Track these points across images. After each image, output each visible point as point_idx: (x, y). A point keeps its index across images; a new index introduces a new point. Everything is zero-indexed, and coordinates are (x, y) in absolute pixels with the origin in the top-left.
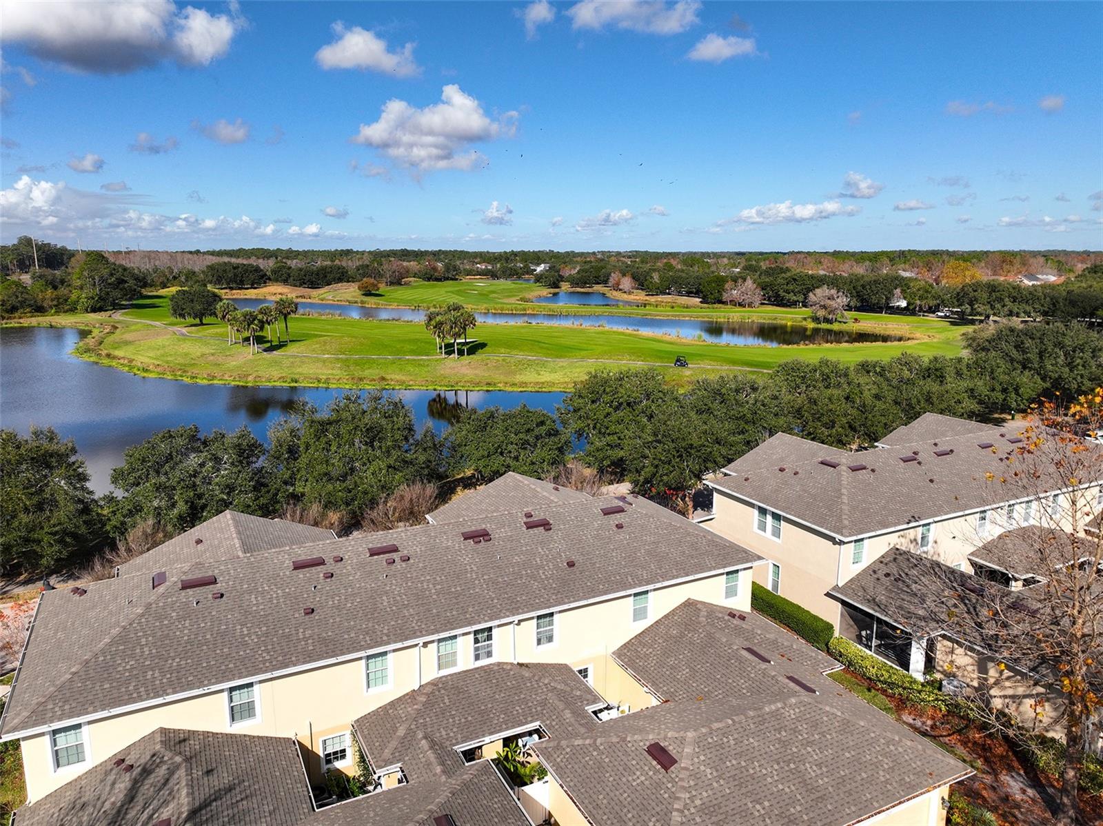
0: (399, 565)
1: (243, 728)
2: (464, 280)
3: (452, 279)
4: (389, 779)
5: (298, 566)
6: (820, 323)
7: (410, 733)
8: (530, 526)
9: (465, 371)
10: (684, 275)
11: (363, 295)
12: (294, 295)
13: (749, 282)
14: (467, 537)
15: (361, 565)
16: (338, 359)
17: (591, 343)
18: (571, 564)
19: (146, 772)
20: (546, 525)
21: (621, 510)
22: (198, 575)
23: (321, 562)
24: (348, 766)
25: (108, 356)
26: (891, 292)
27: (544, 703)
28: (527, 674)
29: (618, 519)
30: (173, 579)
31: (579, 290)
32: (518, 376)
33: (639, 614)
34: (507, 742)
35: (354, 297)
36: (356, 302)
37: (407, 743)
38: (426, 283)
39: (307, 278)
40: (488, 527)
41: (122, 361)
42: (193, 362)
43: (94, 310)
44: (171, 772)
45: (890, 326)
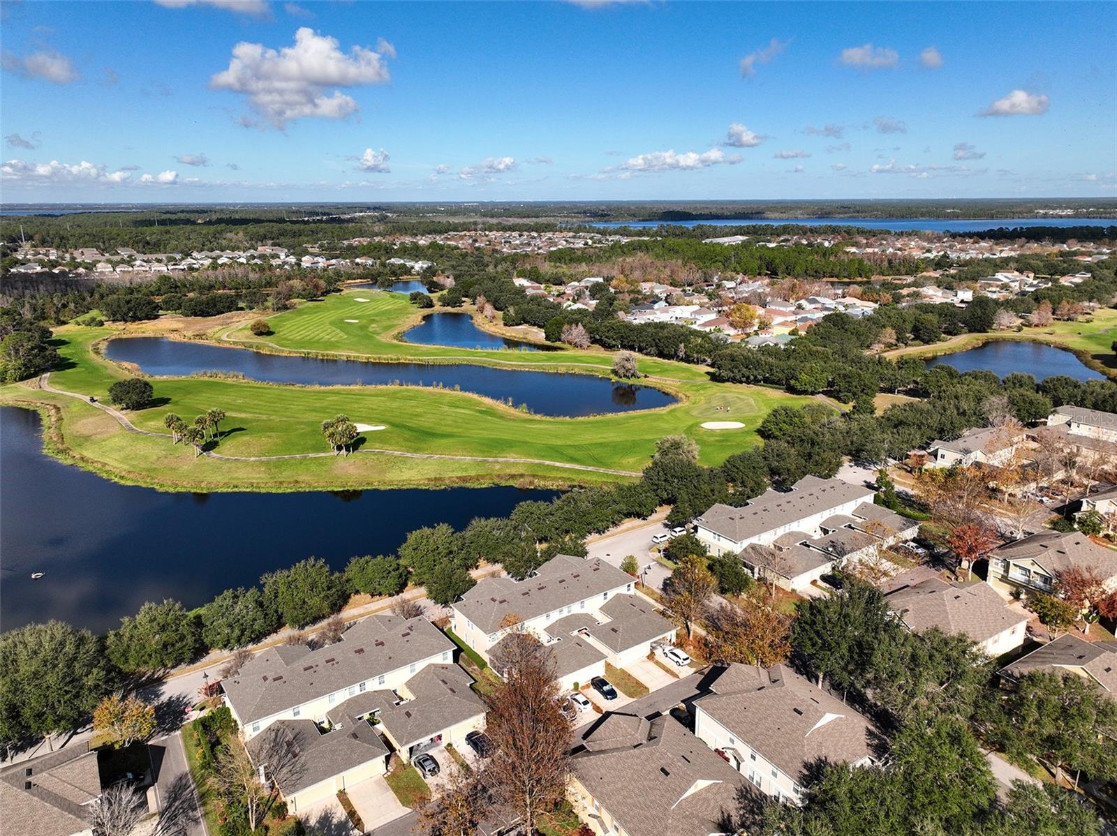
0: (336, 665)
1: (297, 718)
2: (346, 292)
3: (334, 291)
4: (338, 727)
5: (305, 669)
6: (621, 377)
7: (343, 714)
8: (377, 645)
9: (352, 470)
10: (535, 307)
11: (255, 334)
12: (190, 334)
13: (580, 327)
14: (356, 652)
15: (324, 666)
16: (262, 462)
17: (443, 423)
18: (390, 658)
19: (278, 731)
20: (382, 644)
21: (408, 634)
22: (276, 676)
23: (311, 667)
24: (326, 725)
25: (82, 459)
26: (677, 346)
27: (381, 703)
28: (376, 694)
29: (407, 638)
30: (270, 679)
31: (450, 309)
32: (387, 475)
33: (412, 671)
34: (370, 714)
35: (247, 337)
36: (251, 346)
37: (342, 717)
38: (310, 304)
39: (198, 308)
40: (362, 647)
41: (95, 465)
42: (154, 466)
43: (22, 379)
44: (284, 730)
45: (668, 382)
